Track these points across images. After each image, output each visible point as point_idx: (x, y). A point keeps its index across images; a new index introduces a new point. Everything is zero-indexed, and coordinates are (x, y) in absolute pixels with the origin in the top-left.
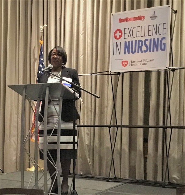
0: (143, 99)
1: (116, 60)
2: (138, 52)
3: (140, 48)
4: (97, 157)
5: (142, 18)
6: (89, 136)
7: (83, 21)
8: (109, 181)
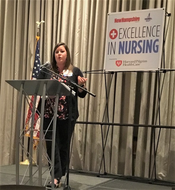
0: (134, 99)
1: (111, 59)
2: (132, 53)
3: (134, 48)
4: (88, 153)
5: (137, 19)
6: (81, 133)
7: (79, 19)
8: (99, 177)
